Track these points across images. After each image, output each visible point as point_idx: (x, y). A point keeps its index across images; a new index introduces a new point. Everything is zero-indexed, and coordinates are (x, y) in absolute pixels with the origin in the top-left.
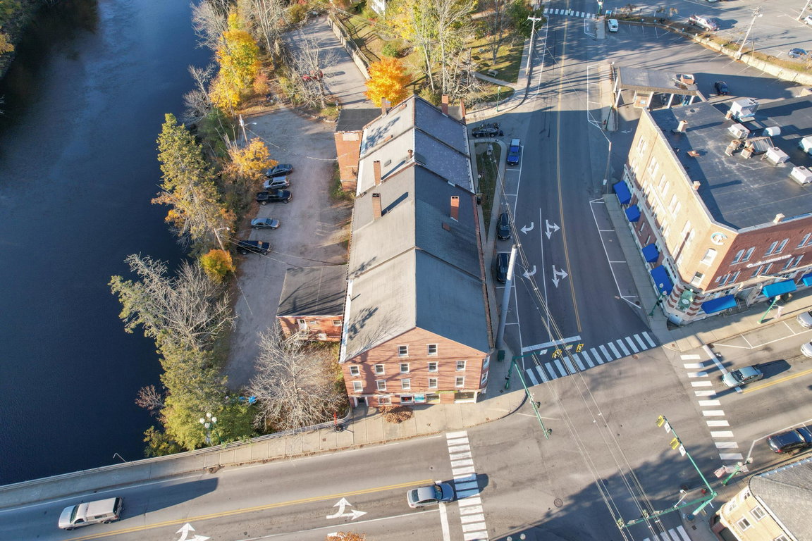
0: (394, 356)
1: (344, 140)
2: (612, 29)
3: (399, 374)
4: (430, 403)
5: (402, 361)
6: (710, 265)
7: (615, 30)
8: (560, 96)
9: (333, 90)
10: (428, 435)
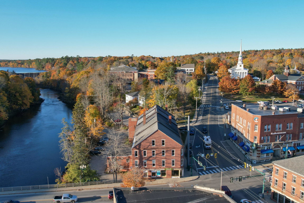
0: (149, 145)
1: (132, 121)
2: (226, 109)
3: (151, 157)
4: (162, 177)
5: (152, 149)
6: (257, 132)
7: (228, 109)
8: (208, 122)
9: (125, 124)
10: (162, 184)
